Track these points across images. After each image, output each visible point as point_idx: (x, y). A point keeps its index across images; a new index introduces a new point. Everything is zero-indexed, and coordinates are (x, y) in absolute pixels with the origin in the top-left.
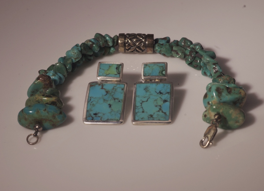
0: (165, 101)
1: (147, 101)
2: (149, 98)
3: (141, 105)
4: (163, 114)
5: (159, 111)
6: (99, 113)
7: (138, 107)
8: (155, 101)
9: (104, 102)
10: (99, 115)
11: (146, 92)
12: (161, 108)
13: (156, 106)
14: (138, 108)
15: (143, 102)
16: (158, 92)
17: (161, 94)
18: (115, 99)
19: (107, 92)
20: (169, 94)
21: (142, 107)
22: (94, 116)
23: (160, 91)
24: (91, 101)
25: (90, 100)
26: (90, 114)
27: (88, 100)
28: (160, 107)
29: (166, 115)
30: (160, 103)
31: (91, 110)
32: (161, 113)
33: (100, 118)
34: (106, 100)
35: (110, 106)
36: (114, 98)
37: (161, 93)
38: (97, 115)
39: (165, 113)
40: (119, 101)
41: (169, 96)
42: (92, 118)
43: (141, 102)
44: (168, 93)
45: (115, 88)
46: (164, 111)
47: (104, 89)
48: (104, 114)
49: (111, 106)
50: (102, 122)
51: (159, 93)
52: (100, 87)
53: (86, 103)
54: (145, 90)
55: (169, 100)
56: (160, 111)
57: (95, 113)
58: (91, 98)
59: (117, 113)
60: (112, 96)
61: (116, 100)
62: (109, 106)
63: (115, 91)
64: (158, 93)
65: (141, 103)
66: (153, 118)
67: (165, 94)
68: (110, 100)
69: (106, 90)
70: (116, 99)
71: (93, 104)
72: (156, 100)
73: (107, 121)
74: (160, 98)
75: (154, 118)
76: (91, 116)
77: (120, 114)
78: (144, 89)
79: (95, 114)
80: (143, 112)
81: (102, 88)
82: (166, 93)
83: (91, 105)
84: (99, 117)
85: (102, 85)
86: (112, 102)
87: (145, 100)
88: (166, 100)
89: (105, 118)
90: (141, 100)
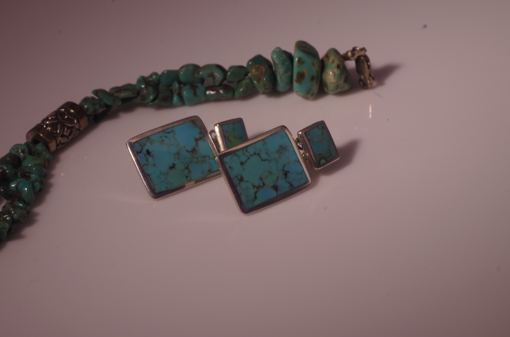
0: (275, 188)
1: (263, 160)
2: (270, 161)
3: (252, 153)
4: (253, 196)
5: (254, 186)
6: (153, 157)
7: (247, 151)
8: (269, 172)
9: (174, 155)
10: (150, 159)
11: (278, 152)
12: (261, 188)
13: (261, 179)
14: (245, 152)
15: (259, 155)
16: (286, 169)
17: (284, 176)
18: (187, 168)
19: (194, 151)
20: (289, 187)
21: (248, 158)
22: (144, 151)
23: (288, 172)
24: (167, 135)
25: (169, 133)
26: (145, 145)
27: (166, 129)
28: (262, 185)
29: (254, 201)
30: (269, 182)
31: (151, 143)
32: (252, 191)
33: (146, 162)
34: (178, 156)
35: (173, 167)
36: (188, 166)
37: (286, 174)
38: (148, 156)
39: (256, 198)
40: (187, 177)
41: (287, 189)
42: (140, 151)
43: (257, 152)
44: (291, 185)
45: (207, 158)
46: (258, 195)
47: (197, 144)
48: (154, 165)
49: (173, 169)
50: (140, 169)
51: (285, 172)
52: (198, 136)
53: (161, 129)
54: (281, 148)
55: (280, 192)
56: (256, 188)
57: (150, 150)
58: (172, 132)
59: (167, 183)
60: (191, 162)
61: (186, 171)
62: (172, 165)
63: (202, 161)
64: (283, 170)
65: (255, 154)
66: (240, 184)
67: (286, 182)
68: (182, 163)
69: (196, 148)
70: (189, 170)
71: (163, 141)
72: (271, 173)
73: (146, 176)
74: (278, 178)
75: (240, 186)
76: (142, 148)
77: (166, 188)
78: (280, 146)
79: (148, 152)
80: (242, 164)
81: (197, 140)
82: (289, 183)
83: (161, 137)
84: (147, 160)
85: (202, 136)
86: (180, 166)
87: (264, 156)
88: (277, 188)
89: (150, 170)
90: (260, 150)
